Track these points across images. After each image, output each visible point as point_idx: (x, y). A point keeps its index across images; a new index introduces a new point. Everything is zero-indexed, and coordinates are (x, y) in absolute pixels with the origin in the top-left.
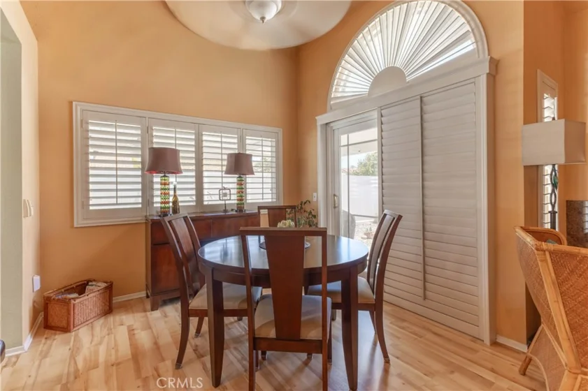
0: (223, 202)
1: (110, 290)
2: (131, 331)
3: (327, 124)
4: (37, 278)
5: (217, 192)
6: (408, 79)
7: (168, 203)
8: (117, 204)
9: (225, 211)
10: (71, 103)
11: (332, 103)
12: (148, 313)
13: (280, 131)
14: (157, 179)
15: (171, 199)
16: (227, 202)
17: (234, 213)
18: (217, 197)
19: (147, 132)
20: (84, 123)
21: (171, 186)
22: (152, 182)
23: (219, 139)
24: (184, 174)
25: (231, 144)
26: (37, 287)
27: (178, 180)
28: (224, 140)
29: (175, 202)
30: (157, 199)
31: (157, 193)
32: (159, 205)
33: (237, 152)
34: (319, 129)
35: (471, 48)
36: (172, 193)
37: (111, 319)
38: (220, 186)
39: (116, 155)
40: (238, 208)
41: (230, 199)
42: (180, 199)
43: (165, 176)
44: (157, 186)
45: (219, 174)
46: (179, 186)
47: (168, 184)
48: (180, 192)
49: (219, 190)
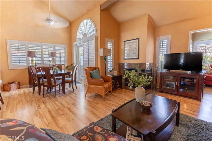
0: (49, 64)
1: (19, 83)
3: (76, 45)
4: (1, 80)
6: (88, 36)
8: (20, 64)
10: (6, 40)
11: (77, 39)
12: (29, 88)
13: (66, 46)
14: (30, 58)
15: (34, 63)
18: (47, 63)
19: (27, 46)
22: (29, 59)
23: (47, 48)
24: (37, 57)
25: (51, 49)
26: (1, 82)
27: (36, 58)
28: (49, 48)
29: (35, 64)
30: (30, 63)
31: (30, 61)
32: (31, 64)
33: (53, 51)
34: (74, 46)
35: (95, 32)
36: (34, 61)
38: (48, 60)
39: (19, 52)
40: (53, 65)
42: (37, 63)
43: (32, 57)
44: (30, 60)
45: (48, 57)
46: (36, 60)
47: (33, 59)
48: (37, 61)
49: (48, 61)
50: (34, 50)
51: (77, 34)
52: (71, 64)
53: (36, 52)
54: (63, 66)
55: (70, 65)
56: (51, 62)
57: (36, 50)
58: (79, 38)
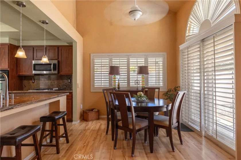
0: (136, 86)
1: (98, 112)
2: (101, 125)
4: (81, 105)
5: (134, 81)
7: (116, 85)
8: (102, 85)
9: (137, 89)
10: (90, 54)
11: (186, 38)
13: (165, 54)
15: (117, 84)
16: (138, 86)
17: (141, 90)
18: (134, 84)
19: (111, 60)
20: (93, 60)
21: (117, 79)
22: (112, 78)
23: (136, 60)
25: (141, 62)
26: (82, 108)
28: (138, 60)
29: (118, 85)
34: (180, 52)
36: (117, 82)
37: (98, 121)
38: (136, 79)
39: (101, 69)
40: (142, 88)
41: (139, 85)
42: (121, 84)
43: (115, 76)
45: (136, 74)
46: (121, 79)
47: (116, 78)
48: (121, 82)
49: (135, 81)
50: (119, 65)
51: (188, 29)
52: (174, 87)
53: (120, 68)
54: (157, 90)
55: (173, 89)
56: (140, 84)
57: (121, 65)
58: (191, 34)
